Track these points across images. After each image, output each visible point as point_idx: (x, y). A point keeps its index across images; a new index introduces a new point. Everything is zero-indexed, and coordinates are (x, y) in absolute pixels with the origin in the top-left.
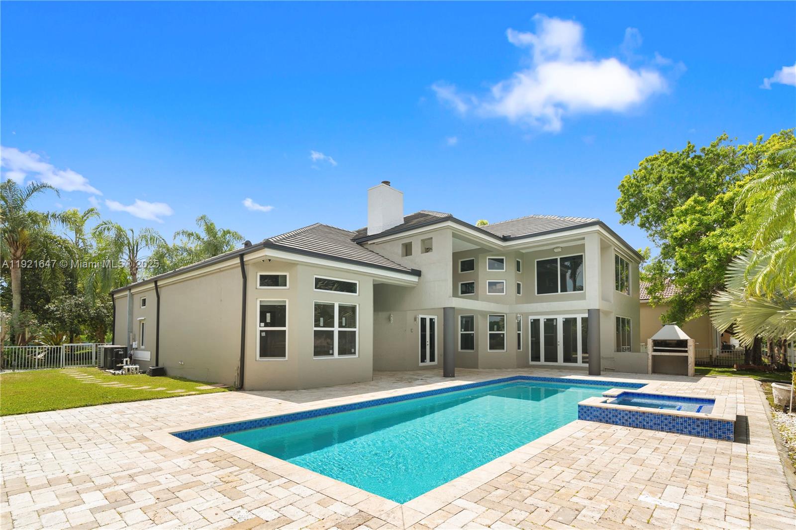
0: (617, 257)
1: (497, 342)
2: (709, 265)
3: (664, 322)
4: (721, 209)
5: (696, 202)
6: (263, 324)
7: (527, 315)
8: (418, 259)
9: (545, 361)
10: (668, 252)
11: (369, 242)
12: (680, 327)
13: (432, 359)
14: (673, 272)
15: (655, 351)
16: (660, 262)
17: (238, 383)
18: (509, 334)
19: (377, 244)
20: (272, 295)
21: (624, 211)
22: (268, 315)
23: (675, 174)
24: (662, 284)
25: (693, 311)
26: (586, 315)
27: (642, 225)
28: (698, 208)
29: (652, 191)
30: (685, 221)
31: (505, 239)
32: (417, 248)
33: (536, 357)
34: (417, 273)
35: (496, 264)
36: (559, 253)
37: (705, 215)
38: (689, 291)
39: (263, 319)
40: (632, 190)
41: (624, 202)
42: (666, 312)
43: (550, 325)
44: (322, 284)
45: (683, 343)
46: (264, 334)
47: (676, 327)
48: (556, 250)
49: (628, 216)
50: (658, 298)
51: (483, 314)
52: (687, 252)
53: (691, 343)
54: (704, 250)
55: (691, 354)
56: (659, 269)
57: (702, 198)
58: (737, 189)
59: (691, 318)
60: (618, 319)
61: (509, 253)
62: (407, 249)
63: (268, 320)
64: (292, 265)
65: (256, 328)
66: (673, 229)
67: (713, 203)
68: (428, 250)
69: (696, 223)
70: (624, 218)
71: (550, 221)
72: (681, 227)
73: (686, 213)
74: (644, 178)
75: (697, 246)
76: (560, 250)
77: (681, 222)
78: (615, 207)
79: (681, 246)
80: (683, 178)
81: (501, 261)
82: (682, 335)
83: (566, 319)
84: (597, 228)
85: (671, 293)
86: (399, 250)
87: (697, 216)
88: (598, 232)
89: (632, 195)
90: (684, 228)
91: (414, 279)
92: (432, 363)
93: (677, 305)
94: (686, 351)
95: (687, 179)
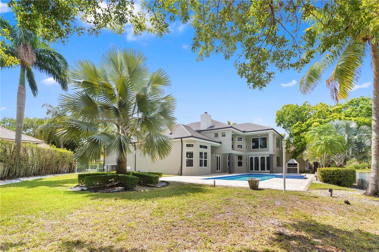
0: (277, 138)
1: (240, 164)
2: (302, 142)
3: (290, 158)
4: (306, 126)
5: (299, 123)
6: (187, 158)
7: (249, 156)
8: (220, 138)
9: (255, 170)
10: (291, 136)
11: (202, 132)
12: (295, 160)
13: (219, 170)
14: (293, 142)
15: (288, 167)
16: (289, 139)
17: (180, 174)
18: (244, 161)
19: (205, 133)
20: (190, 150)
21: (278, 122)
22: (188, 155)
23: (293, 114)
24: (289, 146)
25: (299, 155)
26: (269, 156)
27: (283, 128)
28: (300, 125)
29: (287, 118)
30: (296, 129)
31: (244, 132)
32: (220, 135)
33: (252, 169)
34: (220, 143)
35: (240, 139)
36: (259, 136)
37: (302, 127)
38: (298, 148)
39: (187, 156)
40: (280, 116)
41: (278, 120)
42: (291, 155)
43: (257, 159)
44: (201, 147)
45: (296, 164)
46: (187, 160)
47: (294, 160)
48: (258, 135)
49: (279, 124)
50: (288, 150)
51: (236, 155)
52: (297, 138)
53: (298, 164)
54: (301, 137)
55: (298, 167)
56: (288, 141)
57: (301, 122)
58: (310, 121)
59: (298, 157)
60: (277, 157)
61: (244, 136)
62: (216, 135)
63: (188, 156)
64: (195, 141)
65: (185, 159)
66: (293, 131)
67: (304, 124)
68: (224, 136)
69: (299, 130)
70: (278, 125)
71: (255, 125)
72: (295, 130)
73: (296, 126)
74: (284, 113)
75: (299, 136)
76: (260, 135)
77: (295, 129)
78: (275, 121)
79: (295, 136)
80: (295, 115)
81: (241, 138)
82: (296, 162)
83: (262, 157)
84: (272, 130)
85: (292, 149)
86: (214, 135)
87: (300, 128)
88: (273, 132)
89: (280, 118)
90: (296, 131)
91: (219, 144)
92: (219, 171)
93: (294, 153)
94: (297, 167)
95: (296, 116)
